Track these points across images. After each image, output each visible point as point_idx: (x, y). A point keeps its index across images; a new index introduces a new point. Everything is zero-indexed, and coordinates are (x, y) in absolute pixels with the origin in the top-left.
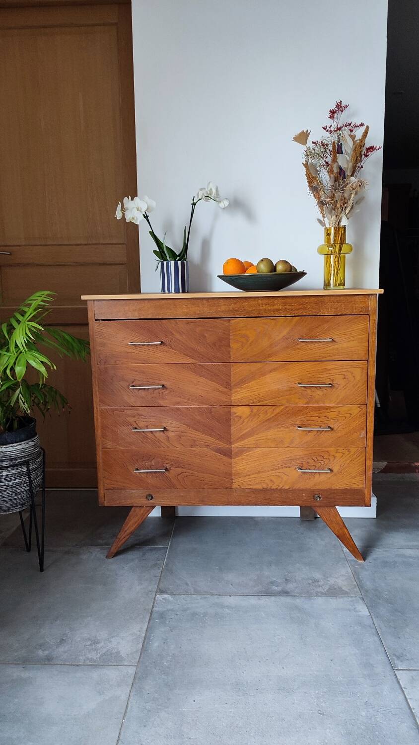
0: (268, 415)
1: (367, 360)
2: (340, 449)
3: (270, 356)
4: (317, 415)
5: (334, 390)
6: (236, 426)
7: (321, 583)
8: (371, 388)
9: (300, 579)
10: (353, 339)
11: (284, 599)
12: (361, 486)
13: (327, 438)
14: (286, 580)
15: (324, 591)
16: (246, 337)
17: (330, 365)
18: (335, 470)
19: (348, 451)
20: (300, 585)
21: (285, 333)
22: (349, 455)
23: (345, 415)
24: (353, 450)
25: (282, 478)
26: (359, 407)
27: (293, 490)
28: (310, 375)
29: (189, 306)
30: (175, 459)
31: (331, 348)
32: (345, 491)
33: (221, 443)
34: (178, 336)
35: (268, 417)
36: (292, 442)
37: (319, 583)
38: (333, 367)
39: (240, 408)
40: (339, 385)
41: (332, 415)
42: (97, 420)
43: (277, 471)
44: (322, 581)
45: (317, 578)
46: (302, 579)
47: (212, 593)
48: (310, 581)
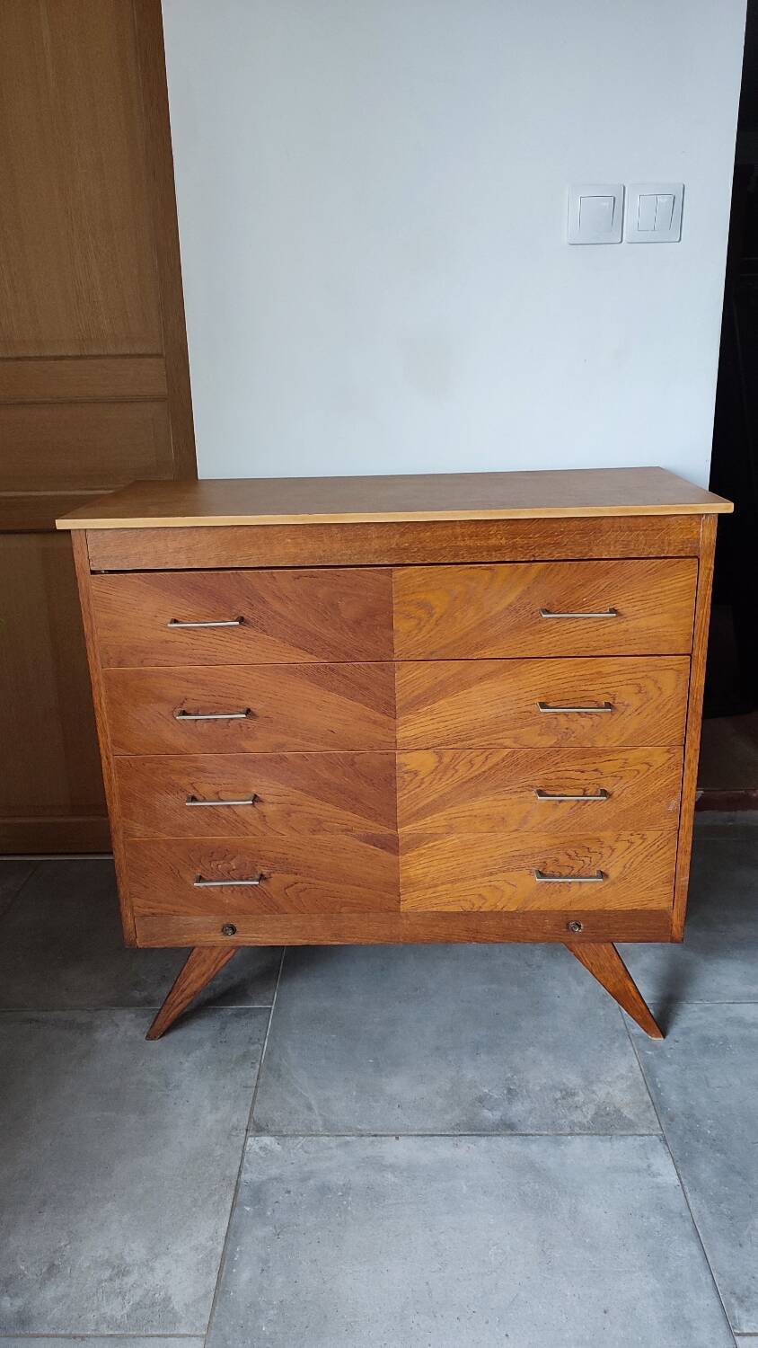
0: (475, 768)
1: (690, 655)
2: (625, 835)
3: (478, 647)
4: (577, 767)
5: (616, 716)
6: (406, 792)
7: (580, 1098)
8: (694, 711)
9: (538, 1088)
10: (661, 610)
11: (506, 1145)
12: (665, 905)
13: (598, 810)
14: (510, 1090)
15: (585, 1121)
16: (426, 606)
17: (609, 666)
18: (613, 874)
19: (641, 838)
20: (537, 1105)
21: (511, 598)
22: (642, 847)
23: (638, 767)
24: (651, 836)
25: (503, 891)
26: (668, 751)
27: (524, 913)
28: (565, 686)
29: (300, 541)
30: (280, 855)
31: (613, 628)
32: (631, 915)
33: (375, 824)
34: (277, 606)
35: (475, 771)
36: (524, 821)
37: (576, 1099)
38: (615, 668)
39: (415, 754)
40: (628, 706)
41: (608, 767)
42: (110, 780)
43: (492, 878)
44: (581, 1093)
45: (571, 1086)
46: (541, 1090)
47: (360, 1130)
48: (558, 1095)
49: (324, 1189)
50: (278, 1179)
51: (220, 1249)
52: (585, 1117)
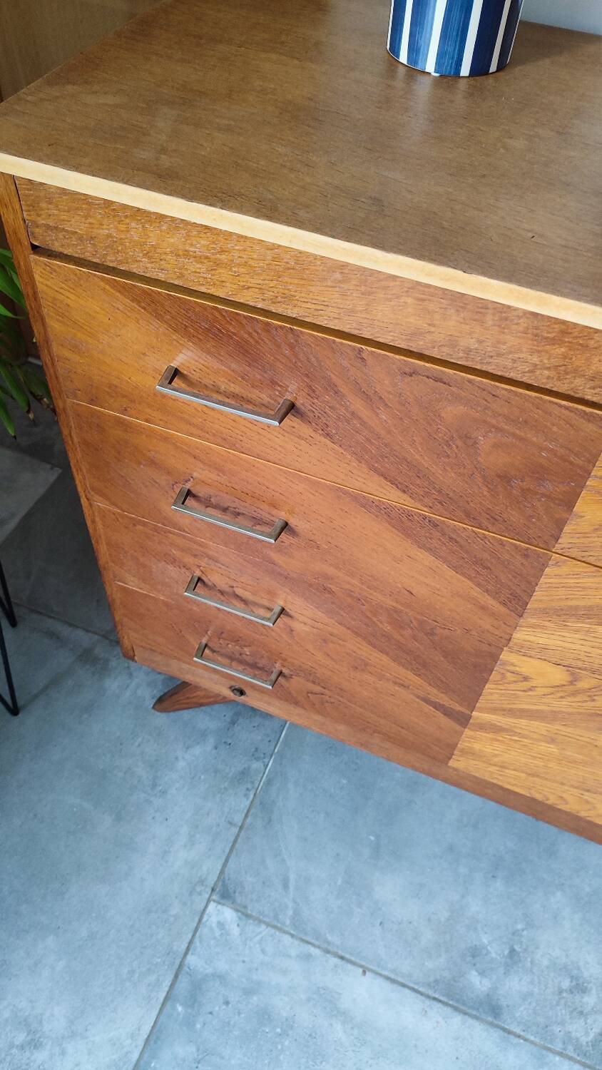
6: (501, 688)
7: (590, 1001)
9: (545, 962)
11: (481, 1037)
14: (512, 951)
15: (584, 1040)
20: (536, 990)
30: (306, 667)
33: (442, 695)
37: (586, 999)
39: (535, 662)
44: (594, 991)
45: (586, 974)
46: (548, 967)
47: (328, 943)
48: (566, 984)
49: (265, 1016)
50: (221, 978)
51: (135, 1056)
52: (587, 1033)
